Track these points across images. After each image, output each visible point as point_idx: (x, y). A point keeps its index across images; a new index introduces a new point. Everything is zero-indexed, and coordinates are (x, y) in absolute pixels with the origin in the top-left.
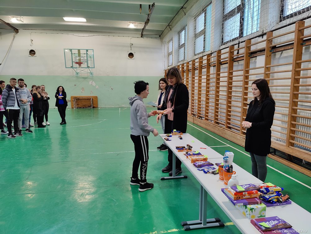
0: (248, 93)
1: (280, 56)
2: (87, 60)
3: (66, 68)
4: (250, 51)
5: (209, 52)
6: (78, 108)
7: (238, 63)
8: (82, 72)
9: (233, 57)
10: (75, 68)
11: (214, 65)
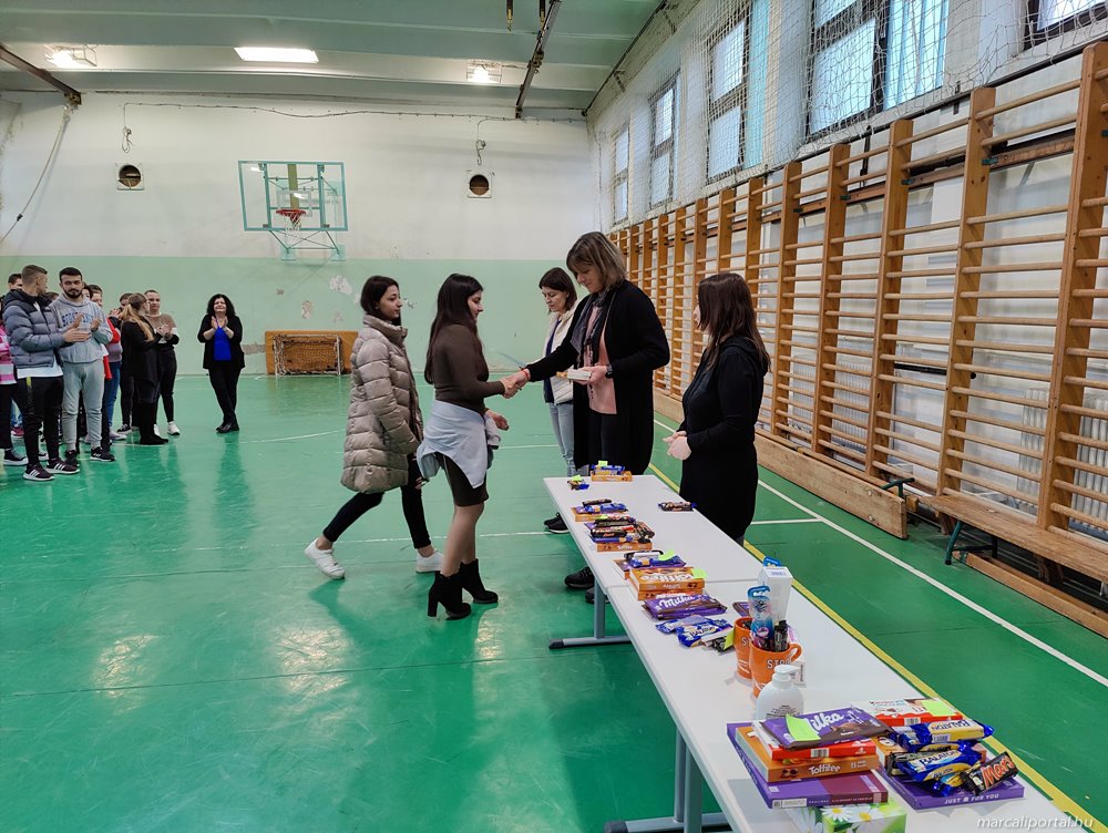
0: (896, 321)
1: (1023, 183)
2: (321, 201)
3: (246, 229)
4: (909, 165)
5: (759, 171)
6: (288, 373)
7: (865, 209)
8: (305, 244)
9: (845, 187)
10: (277, 230)
11: (775, 217)
